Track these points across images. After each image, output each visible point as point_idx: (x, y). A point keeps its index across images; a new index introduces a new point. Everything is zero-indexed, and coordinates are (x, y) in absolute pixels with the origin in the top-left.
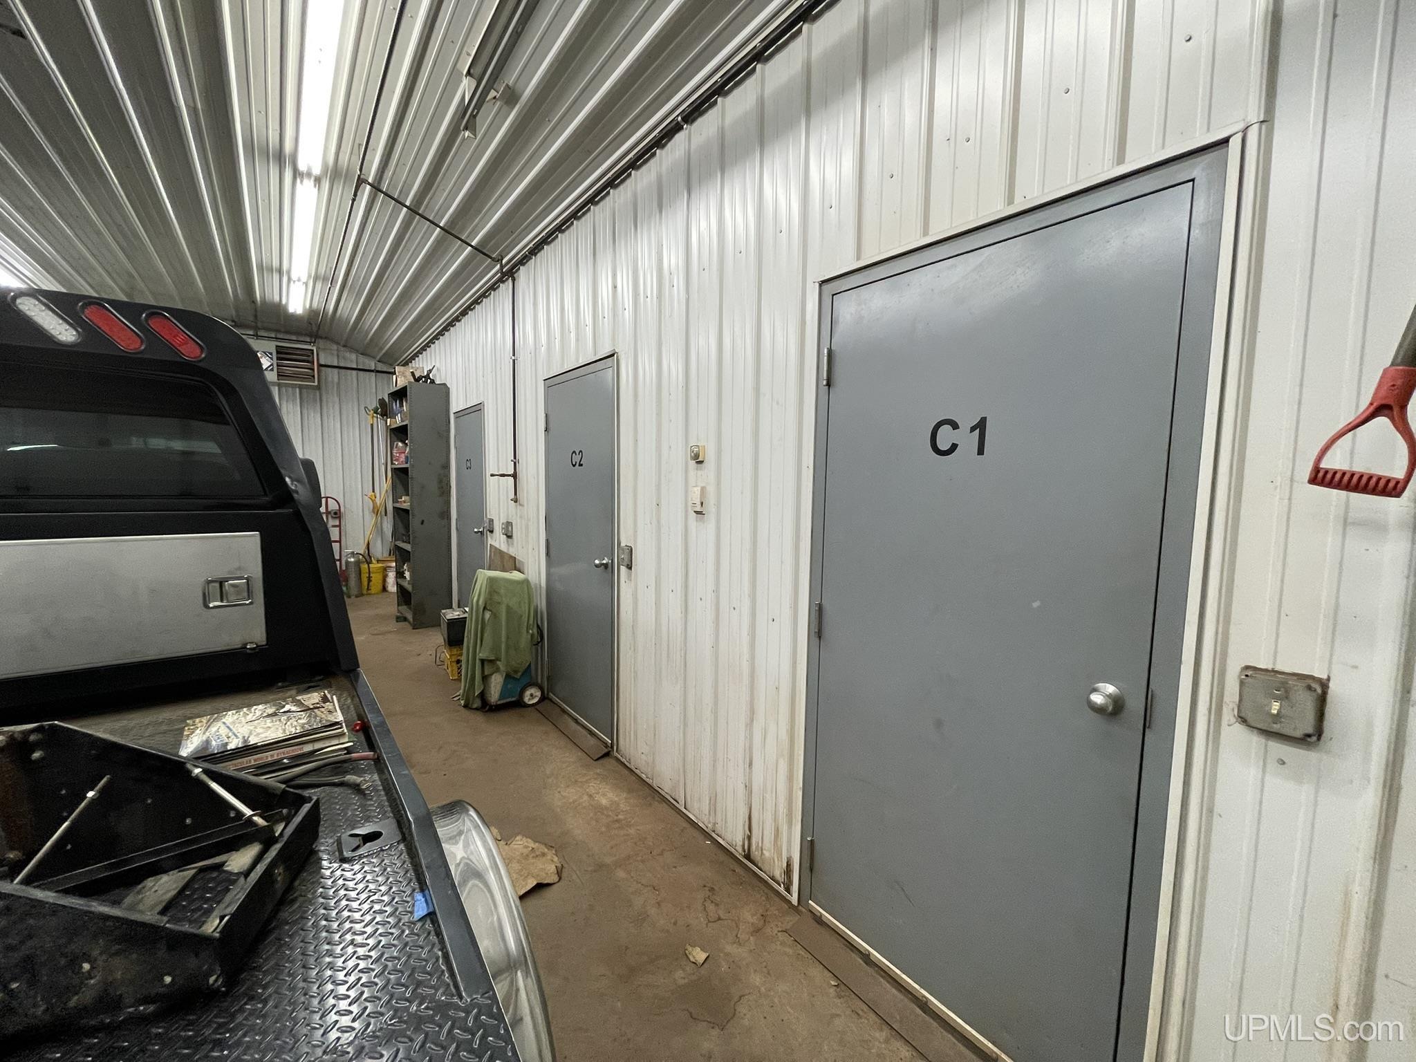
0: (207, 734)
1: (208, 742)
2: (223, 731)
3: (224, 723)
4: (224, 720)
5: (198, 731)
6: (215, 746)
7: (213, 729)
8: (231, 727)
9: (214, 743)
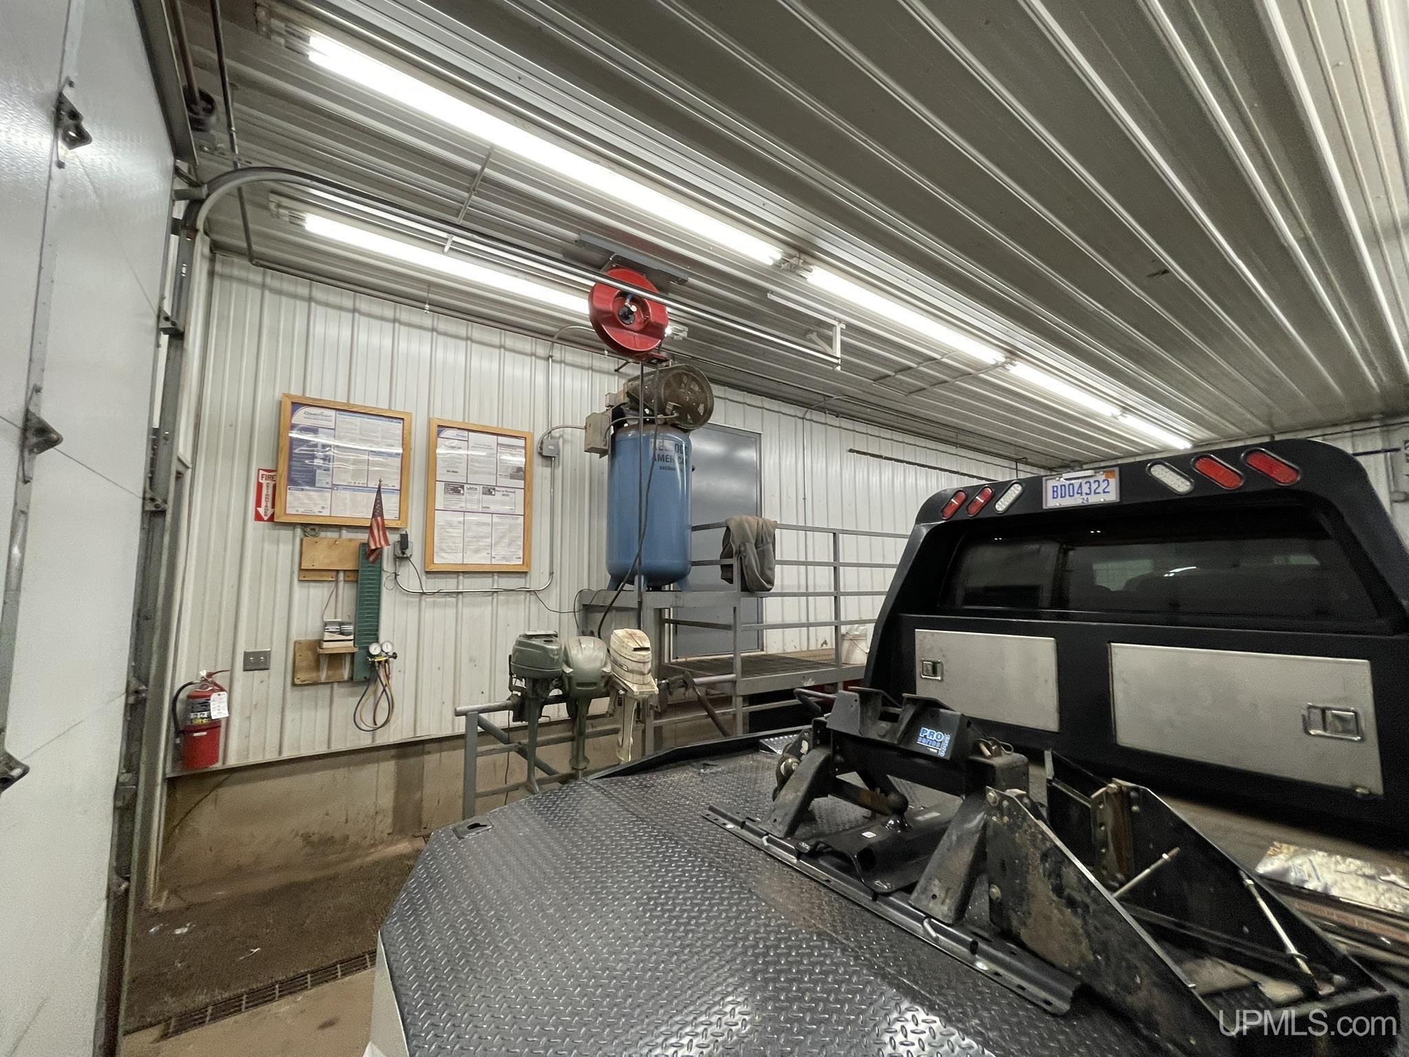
0: (1290, 863)
1: (1286, 871)
2: (1307, 868)
3: (1310, 861)
4: (1311, 858)
5: (1281, 856)
6: (1292, 878)
7: (1298, 861)
8: (1317, 868)
9: (1293, 874)
